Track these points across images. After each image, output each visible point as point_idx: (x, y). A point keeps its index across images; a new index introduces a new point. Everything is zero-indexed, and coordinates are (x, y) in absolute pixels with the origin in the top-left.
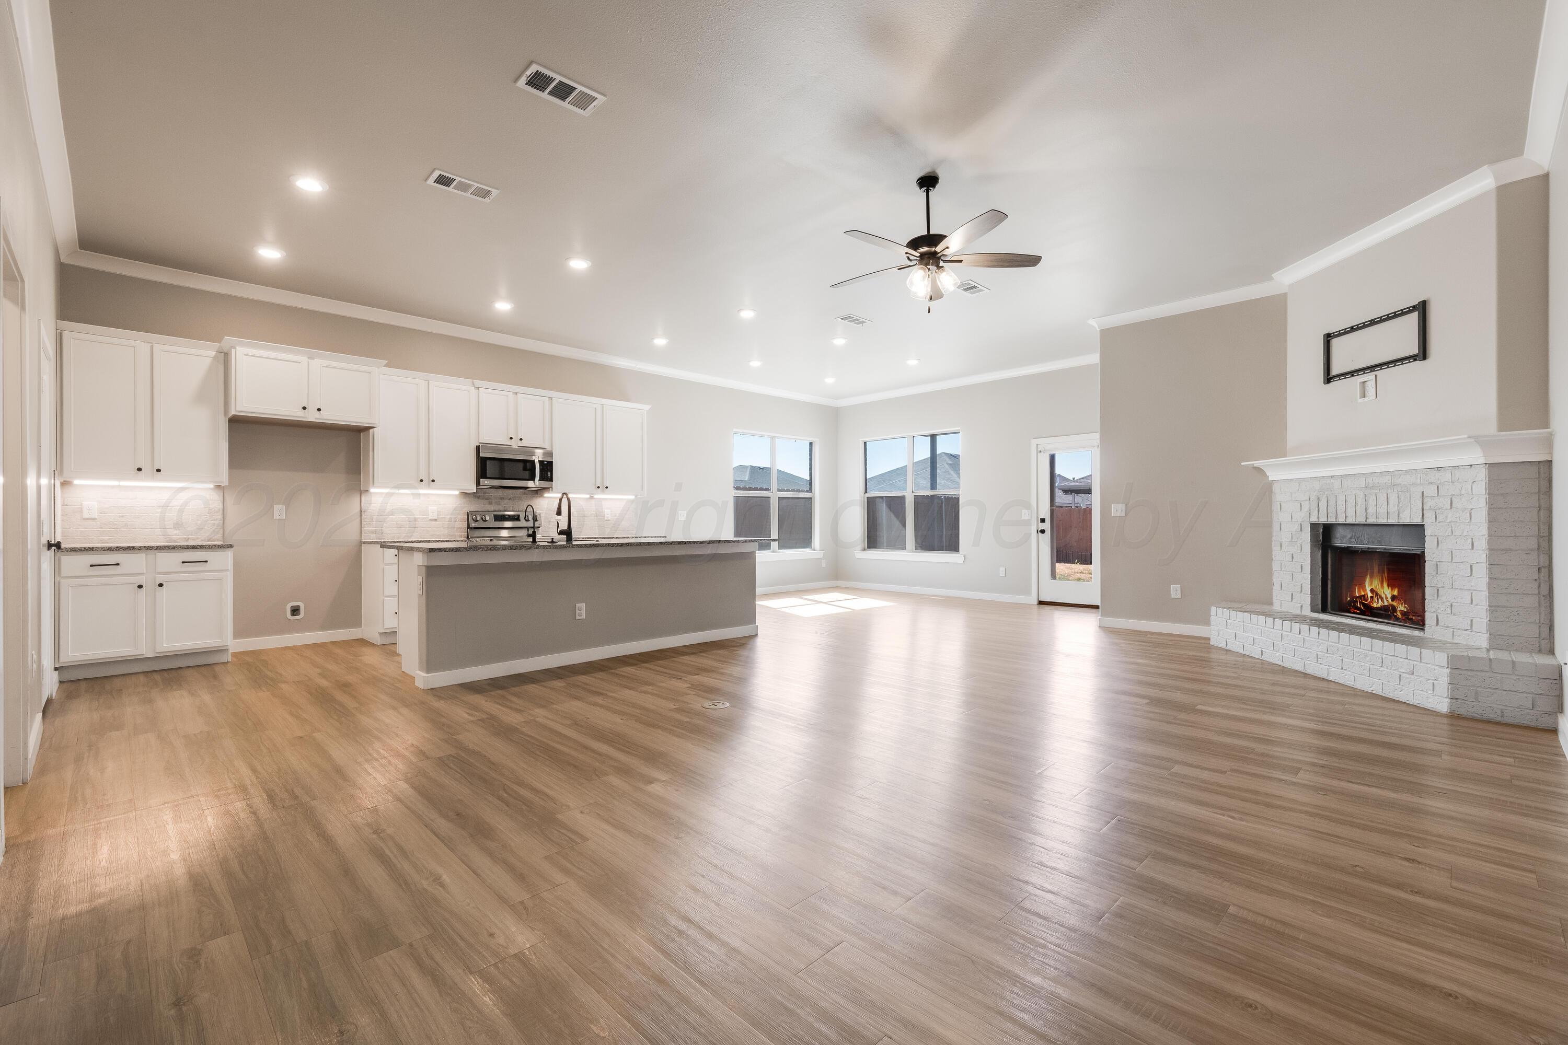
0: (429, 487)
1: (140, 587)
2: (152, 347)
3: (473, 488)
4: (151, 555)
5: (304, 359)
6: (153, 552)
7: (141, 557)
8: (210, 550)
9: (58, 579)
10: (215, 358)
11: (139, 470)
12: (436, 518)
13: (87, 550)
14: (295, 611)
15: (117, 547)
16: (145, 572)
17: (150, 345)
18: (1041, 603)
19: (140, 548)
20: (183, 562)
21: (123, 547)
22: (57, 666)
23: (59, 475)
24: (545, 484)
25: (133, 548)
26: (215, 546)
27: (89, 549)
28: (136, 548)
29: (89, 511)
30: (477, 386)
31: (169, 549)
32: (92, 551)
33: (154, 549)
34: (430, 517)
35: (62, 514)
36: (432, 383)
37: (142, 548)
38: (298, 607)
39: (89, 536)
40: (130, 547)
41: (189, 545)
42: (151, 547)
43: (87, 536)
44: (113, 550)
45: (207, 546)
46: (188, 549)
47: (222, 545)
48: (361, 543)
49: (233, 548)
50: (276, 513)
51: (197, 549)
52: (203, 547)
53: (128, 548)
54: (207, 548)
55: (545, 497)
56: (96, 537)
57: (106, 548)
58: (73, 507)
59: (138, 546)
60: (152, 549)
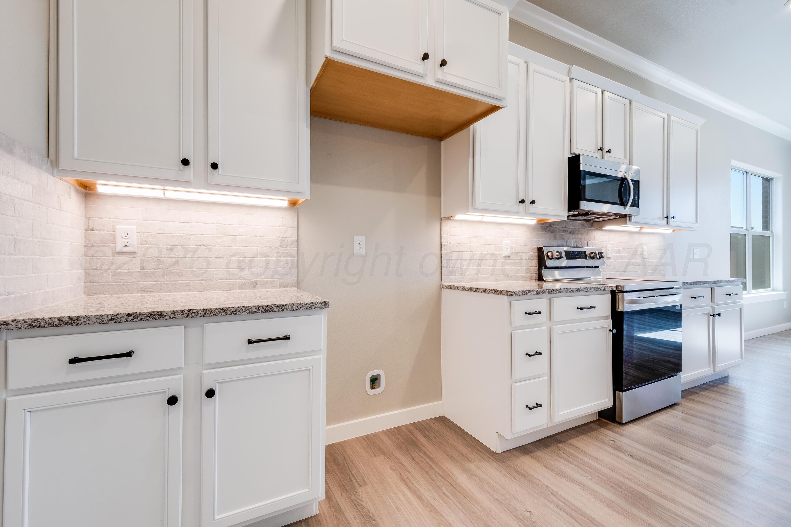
0: (526, 213)
1: (172, 401)
3: (560, 214)
4: (193, 329)
6: (198, 321)
8: (295, 313)
11: (185, 162)
12: (509, 255)
13: (66, 323)
14: (375, 382)
15: (129, 315)
16: (183, 366)
19: (173, 315)
20: (250, 341)
21: (140, 314)
24: (633, 210)
25: (159, 315)
26: (301, 306)
27: (70, 322)
28: (165, 316)
29: (124, 240)
30: (572, 76)
31: (226, 314)
32: (77, 325)
33: (200, 315)
34: (505, 254)
35: (85, 244)
36: (532, 66)
37: (177, 315)
38: (379, 375)
39: (124, 281)
40: (154, 315)
41: (260, 305)
42: (194, 311)
43: (122, 281)
44: (119, 321)
45: (290, 307)
46: (258, 312)
47: (312, 304)
48: (441, 287)
49: (327, 309)
50: (356, 246)
51: (273, 311)
52: (283, 308)
53: (149, 315)
54: (290, 310)
55: (604, 230)
56: (134, 282)
57: (106, 319)
58: (102, 233)
59: (170, 311)
60: (196, 316)
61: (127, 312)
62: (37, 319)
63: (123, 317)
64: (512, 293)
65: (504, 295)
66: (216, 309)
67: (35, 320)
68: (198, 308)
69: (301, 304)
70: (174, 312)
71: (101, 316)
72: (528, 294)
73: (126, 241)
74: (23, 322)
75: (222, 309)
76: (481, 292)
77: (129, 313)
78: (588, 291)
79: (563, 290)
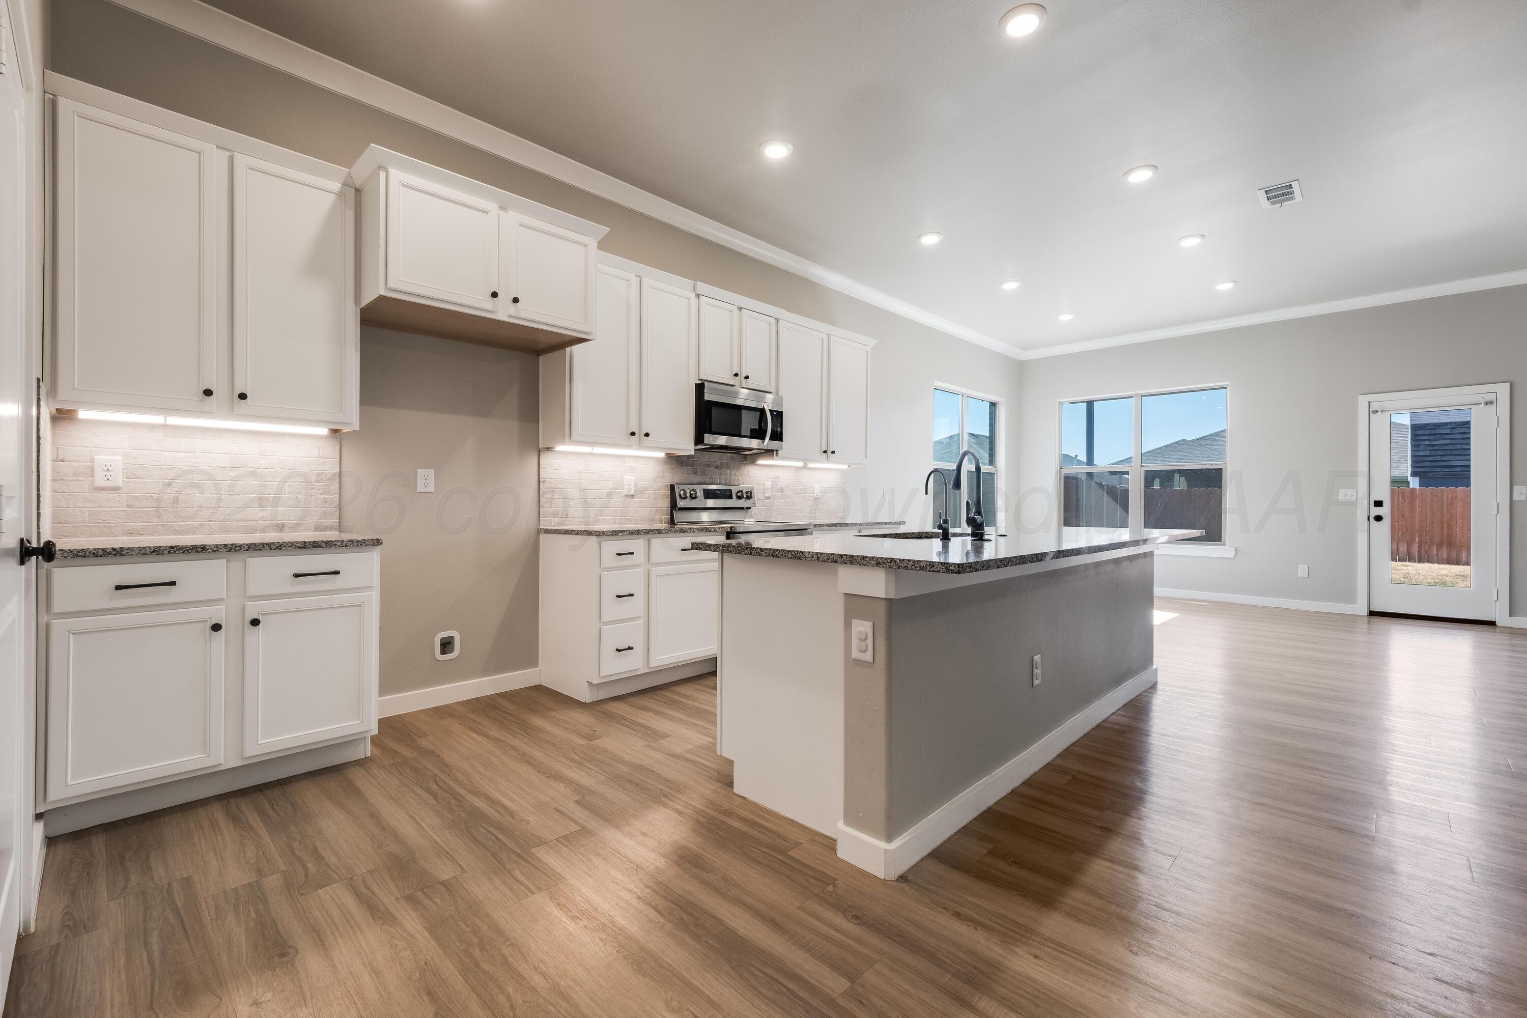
0: (641, 446)
1: (216, 627)
2: (231, 160)
3: (688, 447)
4: (236, 562)
5: (492, 206)
6: (242, 555)
7: (216, 567)
8: (345, 549)
9: (46, 620)
10: (341, 195)
11: (208, 393)
12: (632, 492)
13: (110, 554)
14: (447, 645)
15: (172, 547)
16: (225, 597)
17: (229, 154)
18: (1372, 614)
19: (216, 549)
20: (296, 576)
21: (183, 547)
22: (41, 809)
23: (48, 393)
24: (775, 444)
25: (204, 548)
26: (351, 543)
27: (114, 552)
28: (208, 549)
29: (106, 473)
30: (699, 293)
31: (271, 549)
32: (120, 556)
33: (243, 549)
34: (625, 492)
35: (53, 478)
36: (646, 281)
37: (220, 548)
38: (452, 638)
39: (105, 522)
40: (197, 548)
41: (307, 541)
42: (238, 545)
43: (103, 522)
44: (162, 553)
45: (339, 544)
46: (304, 548)
47: (363, 541)
48: (539, 531)
49: (380, 546)
50: (420, 482)
51: (321, 547)
52: (332, 544)
53: (192, 548)
54: (339, 546)
55: (756, 464)
56: (119, 523)
57: (148, 550)
58: (76, 464)
59: (213, 545)
60: (239, 550)
61: (169, 545)
62: (83, 549)
63: (166, 550)
64: (600, 533)
65: (593, 535)
66: (260, 543)
67: (80, 550)
68: (241, 542)
69: (352, 541)
70: (217, 546)
71: (144, 548)
72: (620, 534)
73: (108, 474)
74: (69, 552)
75: (267, 544)
76: (576, 534)
77: (171, 546)
78: (694, 532)
79: (663, 531)
